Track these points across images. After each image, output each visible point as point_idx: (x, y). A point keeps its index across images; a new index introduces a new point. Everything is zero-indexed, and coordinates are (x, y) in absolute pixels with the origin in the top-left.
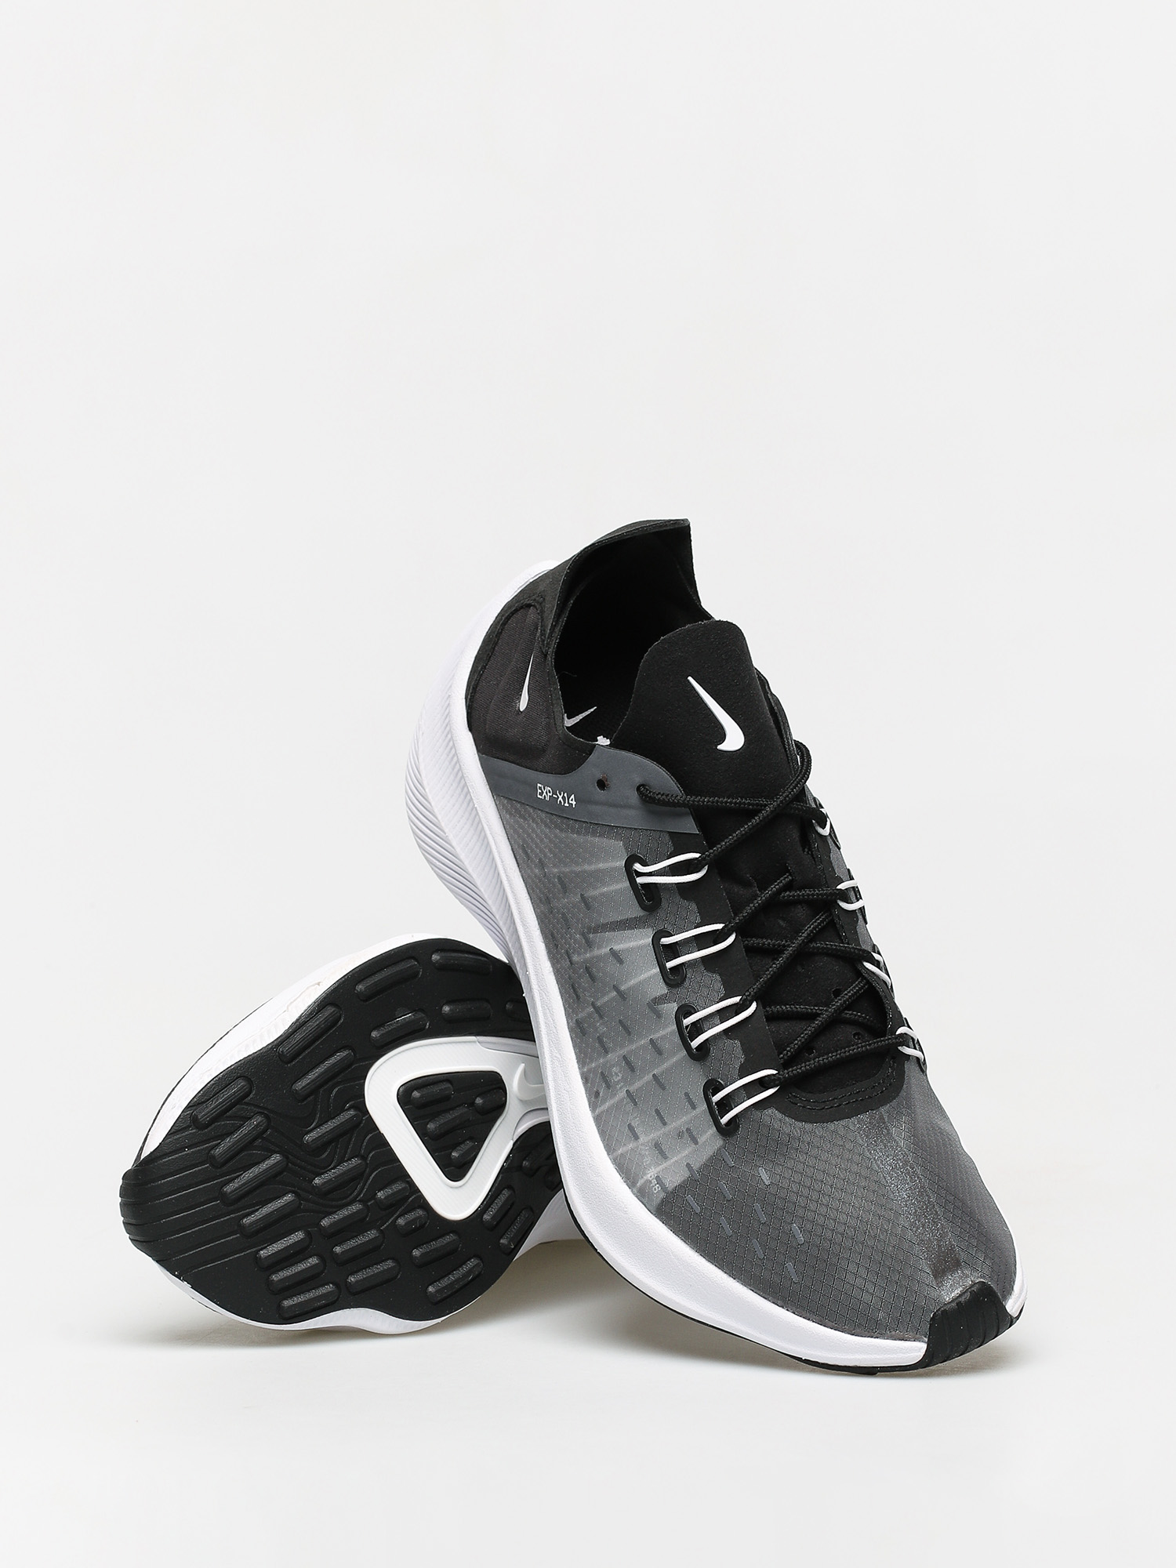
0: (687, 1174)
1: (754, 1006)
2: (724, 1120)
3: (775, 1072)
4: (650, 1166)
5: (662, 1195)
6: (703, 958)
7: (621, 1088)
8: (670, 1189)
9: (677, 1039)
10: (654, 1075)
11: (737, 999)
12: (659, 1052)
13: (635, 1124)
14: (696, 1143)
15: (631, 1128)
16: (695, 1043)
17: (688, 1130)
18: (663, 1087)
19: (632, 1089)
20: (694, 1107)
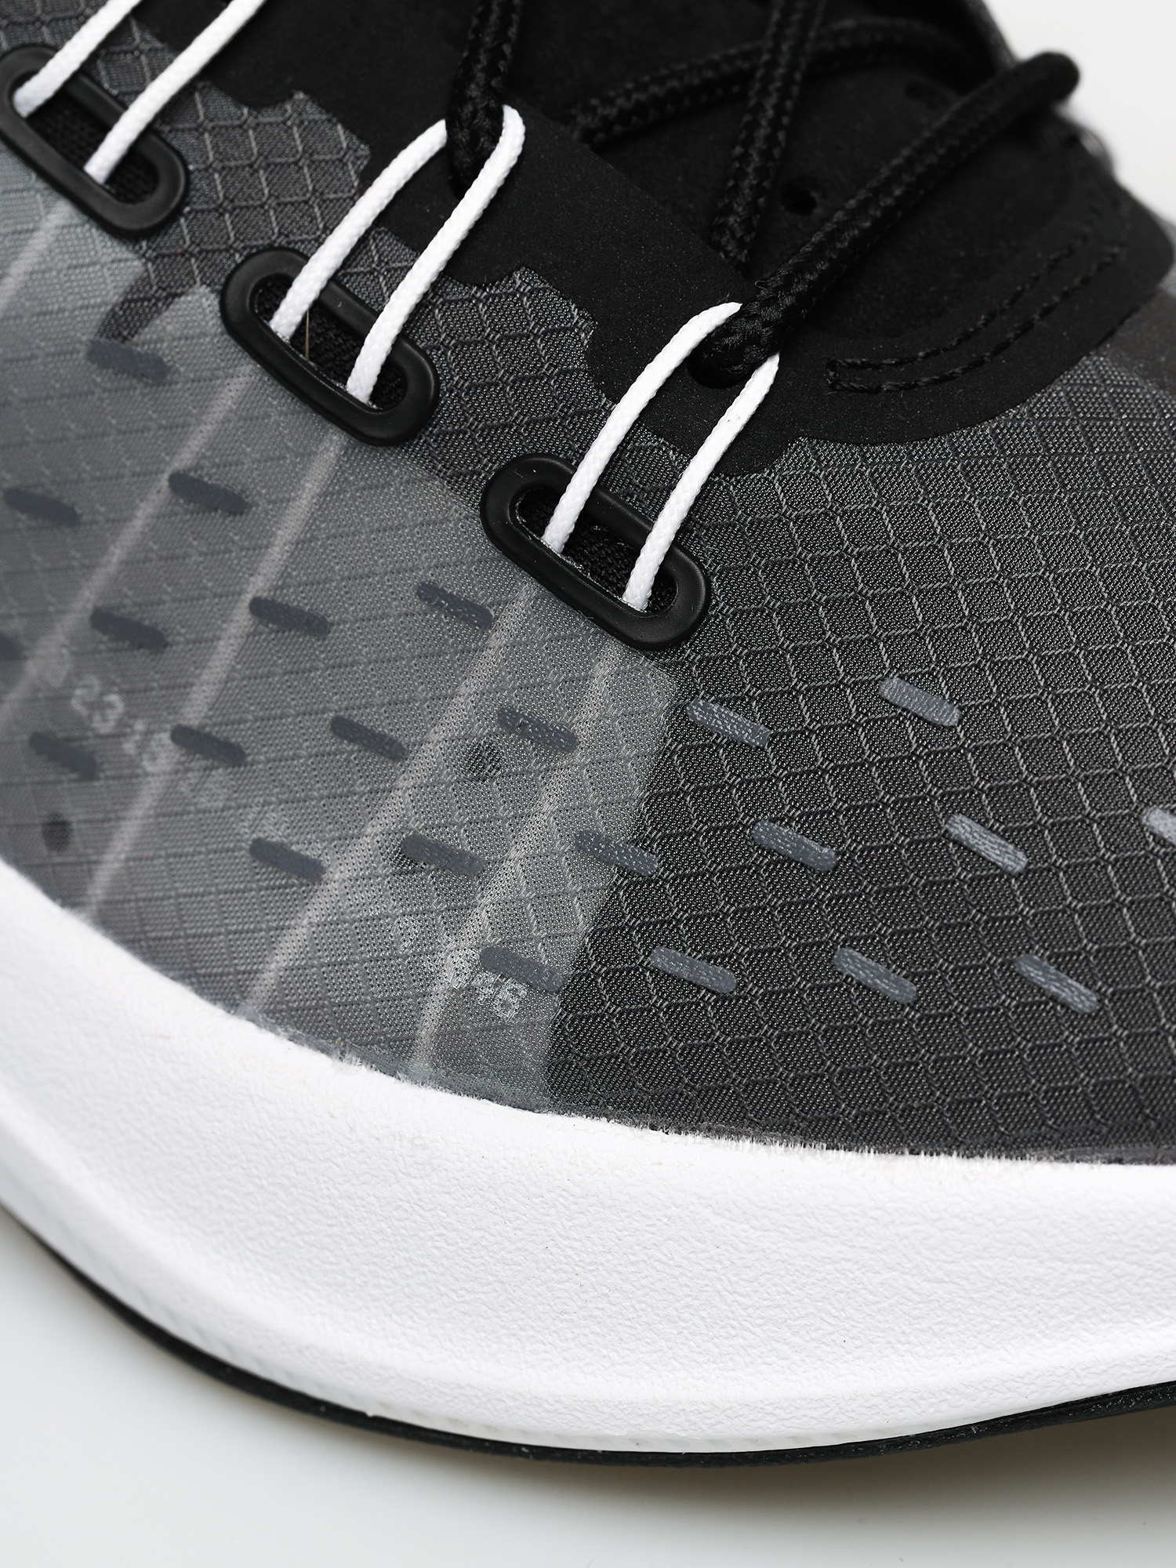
0: (601, 880)
1: (513, 128)
2: (638, 590)
3: (733, 308)
4: (427, 946)
5: (549, 1008)
6: (212, 71)
7: (142, 747)
8: (565, 970)
9: (279, 405)
10: (258, 607)
11: (433, 138)
12: (234, 504)
13: (274, 830)
14: (567, 742)
15: (266, 853)
16: (362, 380)
17: (509, 720)
18: (315, 626)
19: (194, 712)
20: (481, 619)
